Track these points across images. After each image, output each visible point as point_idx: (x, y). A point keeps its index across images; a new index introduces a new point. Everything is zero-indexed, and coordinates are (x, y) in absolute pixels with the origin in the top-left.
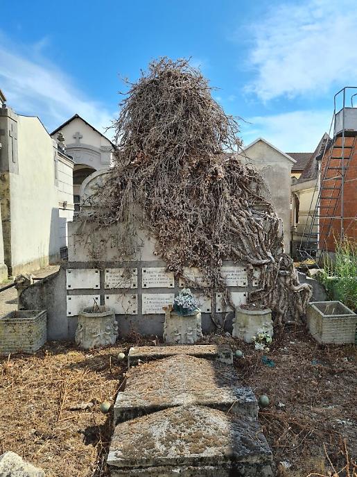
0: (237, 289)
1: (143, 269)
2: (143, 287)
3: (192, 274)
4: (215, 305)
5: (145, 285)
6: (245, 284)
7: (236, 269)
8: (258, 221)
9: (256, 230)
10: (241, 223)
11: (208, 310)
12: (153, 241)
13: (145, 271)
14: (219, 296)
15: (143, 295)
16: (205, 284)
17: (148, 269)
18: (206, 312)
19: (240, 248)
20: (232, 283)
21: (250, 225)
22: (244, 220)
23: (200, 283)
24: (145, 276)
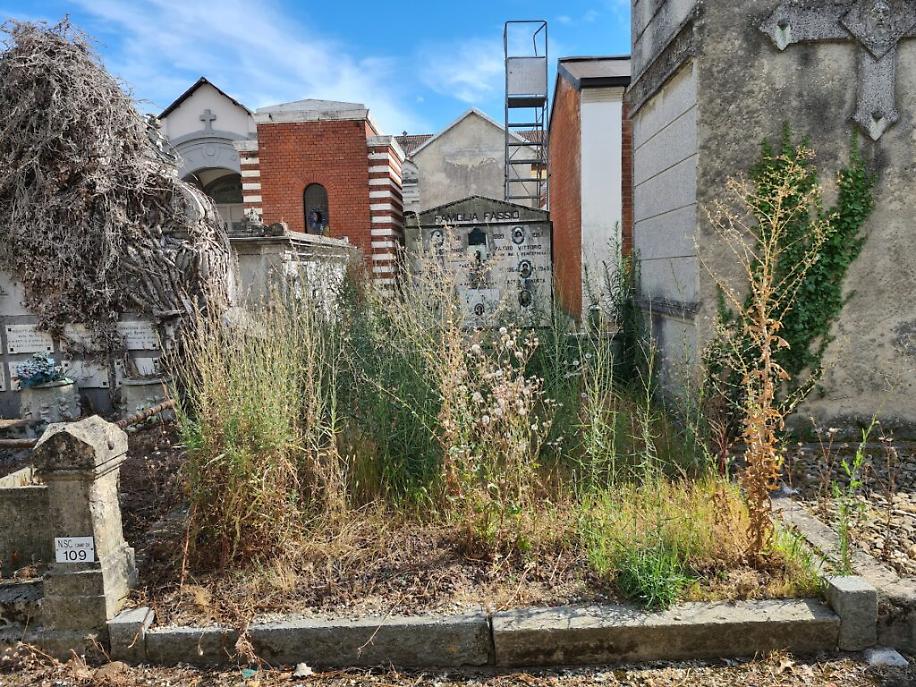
0: (145, 352)
1: (7, 327)
2: (9, 352)
3: (76, 332)
4: (114, 376)
5: (12, 350)
6: (154, 345)
7: (141, 324)
8: (168, 255)
9: (165, 268)
10: (143, 258)
11: (105, 384)
12: (21, 287)
13: (10, 330)
14: (118, 364)
15: (11, 364)
16: (97, 347)
17: (14, 327)
18: (103, 386)
19: (144, 293)
20: (135, 345)
21: (157, 261)
22: (147, 253)
23: (89, 345)
24: (11, 336)
